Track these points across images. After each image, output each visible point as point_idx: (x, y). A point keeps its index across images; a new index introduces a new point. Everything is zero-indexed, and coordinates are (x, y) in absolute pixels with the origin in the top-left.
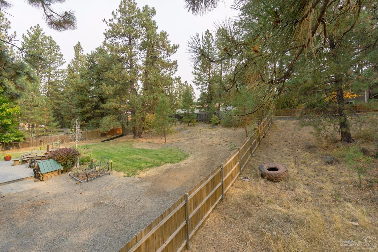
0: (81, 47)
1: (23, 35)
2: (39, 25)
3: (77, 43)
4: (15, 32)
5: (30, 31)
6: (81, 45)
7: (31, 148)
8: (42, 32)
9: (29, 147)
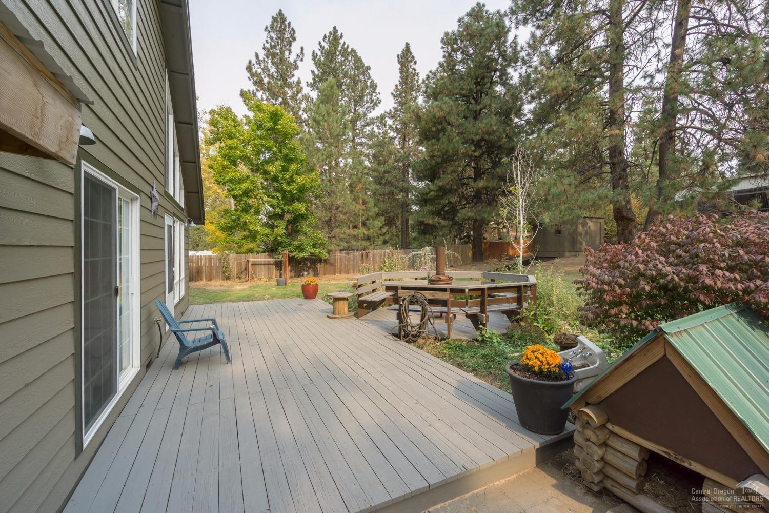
0: (411, 54)
1: (314, 51)
2: (337, 28)
3: (404, 46)
4: (302, 49)
5: (323, 44)
6: (412, 49)
7: (338, 276)
8: (342, 41)
9: (335, 274)
